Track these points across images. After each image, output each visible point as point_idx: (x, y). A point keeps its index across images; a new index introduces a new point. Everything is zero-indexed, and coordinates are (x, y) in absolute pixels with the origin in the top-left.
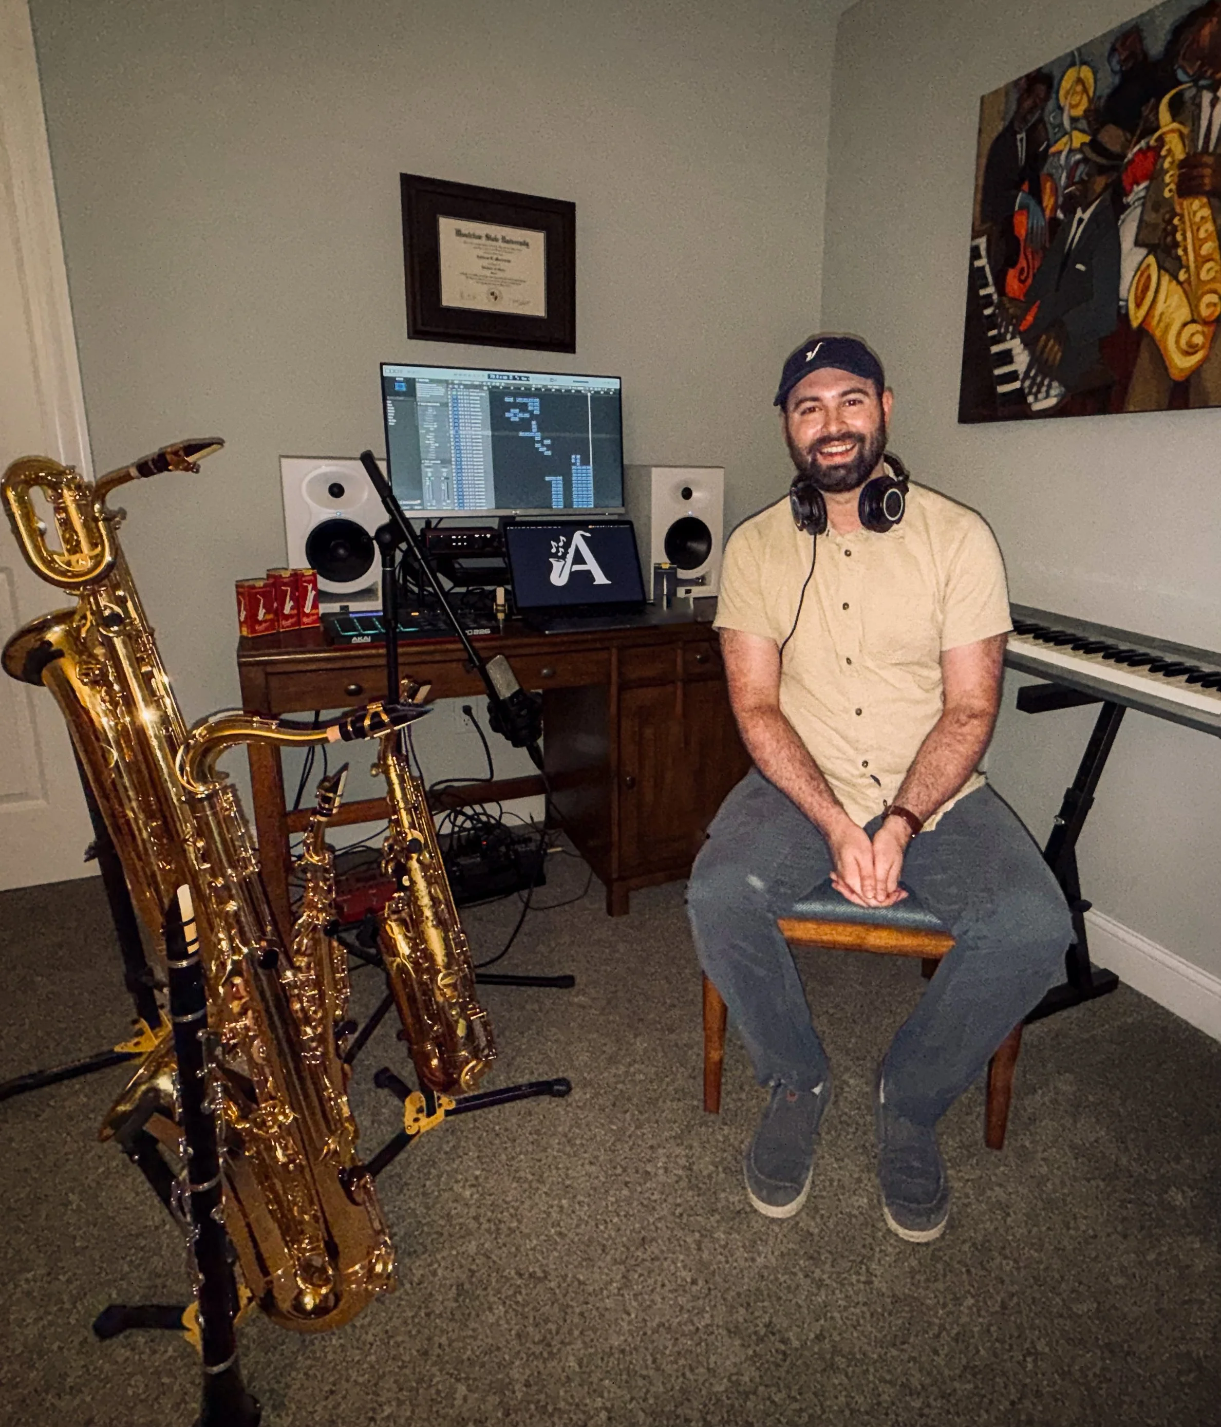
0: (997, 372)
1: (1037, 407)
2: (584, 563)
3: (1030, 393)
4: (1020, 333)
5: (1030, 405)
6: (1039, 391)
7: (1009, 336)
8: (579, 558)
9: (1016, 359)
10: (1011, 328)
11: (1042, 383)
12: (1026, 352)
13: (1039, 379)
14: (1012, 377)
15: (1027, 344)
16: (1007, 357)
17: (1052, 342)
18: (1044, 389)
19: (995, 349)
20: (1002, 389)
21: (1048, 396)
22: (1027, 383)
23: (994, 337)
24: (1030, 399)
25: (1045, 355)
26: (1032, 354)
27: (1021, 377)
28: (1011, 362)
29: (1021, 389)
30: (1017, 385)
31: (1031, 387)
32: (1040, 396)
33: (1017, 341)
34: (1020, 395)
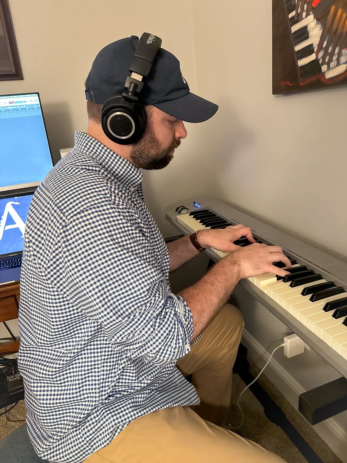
0: (298, 48)
1: (329, 75)
2: (14, 223)
3: (323, 63)
4: (313, 9)
5: (323, 74)
6: (331, 60)
7: (304, 14)
8: (10, 221)
9: (311, 34)
10: (305, 6)
11: (332, 54)
12: (319, 26)
13: (330, 50)
14: (308, 50)
15: (319, 19)
16: (304, 34)
17: (340, 11)
18: (335, 58)
19: (295, 28)
20: (302, 62)
21: (338, 64)
22: (321, 54)
23: (293, 18)
24: (324, 68)
25: (335, 27)
26: (324, 27)
27: (315, 50)
28: (307, 37)
29: (316, 61)
30: (313, 57)
31: (324, 58)
32: (332, 65)
33: (311, 17)
34: (315, 66)
